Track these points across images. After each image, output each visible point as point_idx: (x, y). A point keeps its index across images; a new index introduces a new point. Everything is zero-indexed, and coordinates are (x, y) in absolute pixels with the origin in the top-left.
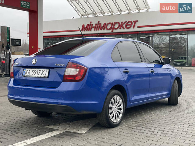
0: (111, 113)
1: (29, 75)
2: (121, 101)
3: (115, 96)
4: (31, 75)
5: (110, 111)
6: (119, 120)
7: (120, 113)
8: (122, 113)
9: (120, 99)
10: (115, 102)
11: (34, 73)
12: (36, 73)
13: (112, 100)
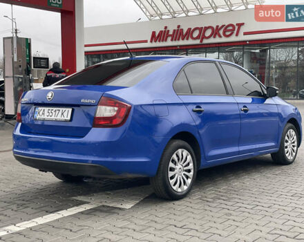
0: (172, 178)
1: (43, 117)
2: (189, 157)
3: (180, 151)
4: (46, 117)
5: (171, 174)
6: (185, 188)
7: (187, 177)
8: (191, 177)
9: (188, 155)
10: (179, 160)
11: (51, 114)
12: (54, 114)
13: (174, 156)
